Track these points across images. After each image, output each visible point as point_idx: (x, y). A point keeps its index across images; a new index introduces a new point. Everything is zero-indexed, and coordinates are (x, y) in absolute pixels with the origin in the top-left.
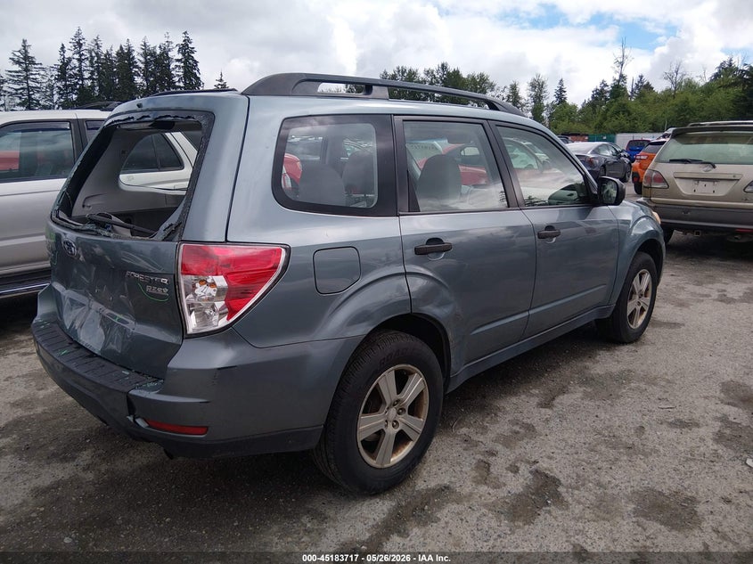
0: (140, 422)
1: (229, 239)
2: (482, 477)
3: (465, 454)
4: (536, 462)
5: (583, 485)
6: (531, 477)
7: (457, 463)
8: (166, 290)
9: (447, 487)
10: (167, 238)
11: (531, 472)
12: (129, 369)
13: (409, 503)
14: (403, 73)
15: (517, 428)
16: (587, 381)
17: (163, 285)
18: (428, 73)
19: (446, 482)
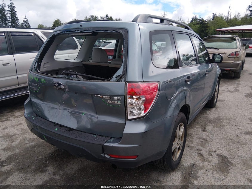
0: (106, 156)
1: (144, 80)
2: (202, 159)
3: (191, 151)
4: (215, 151)
5: (235, 157)
6: (218, 157)
7: (191, 155)
8: (119, 102)
9: (194, 164)
10: (118, 81)
11: (216, 155)
12: (95, 135)
13: (186, 172)
14: (93, 17)
15: (201, 140)
16: (211, 121)
17: (119, 100)
18: (101, 18)
19: (192, 162)
